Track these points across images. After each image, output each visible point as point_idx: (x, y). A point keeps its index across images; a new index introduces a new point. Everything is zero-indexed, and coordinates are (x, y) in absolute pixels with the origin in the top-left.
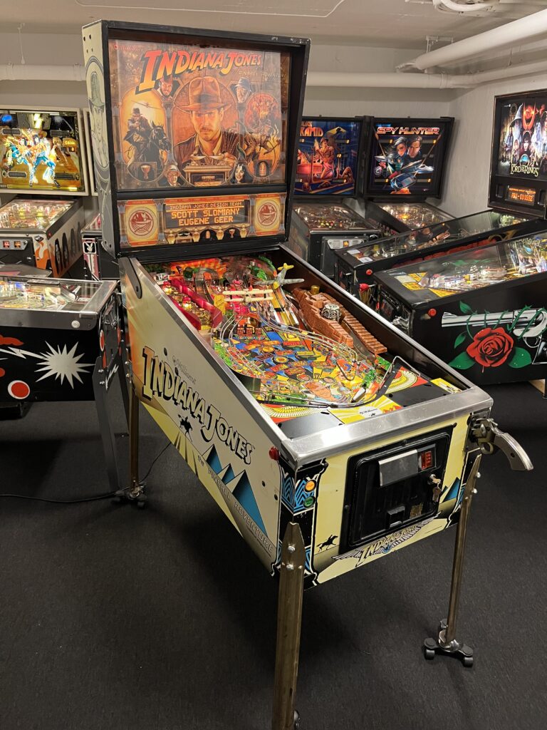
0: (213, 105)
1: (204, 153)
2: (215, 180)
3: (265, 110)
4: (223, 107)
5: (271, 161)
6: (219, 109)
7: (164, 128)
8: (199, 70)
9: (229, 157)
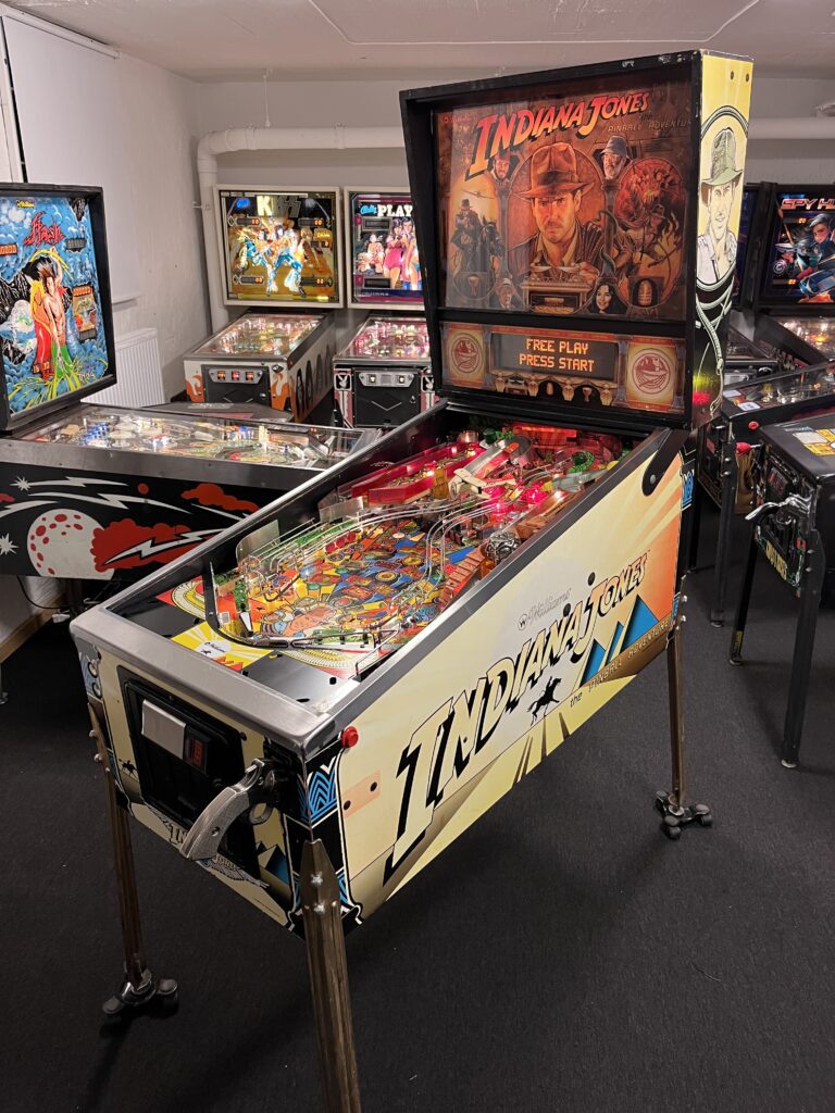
0: (565, 186)
1: (549, 262)
2: (565, 305)
3: (652, 188)
4: (581, 188)
5: (663, 278)
6: (574, 193)
7: (497, 225)
8: (548, 134)
9: (586, 270)
